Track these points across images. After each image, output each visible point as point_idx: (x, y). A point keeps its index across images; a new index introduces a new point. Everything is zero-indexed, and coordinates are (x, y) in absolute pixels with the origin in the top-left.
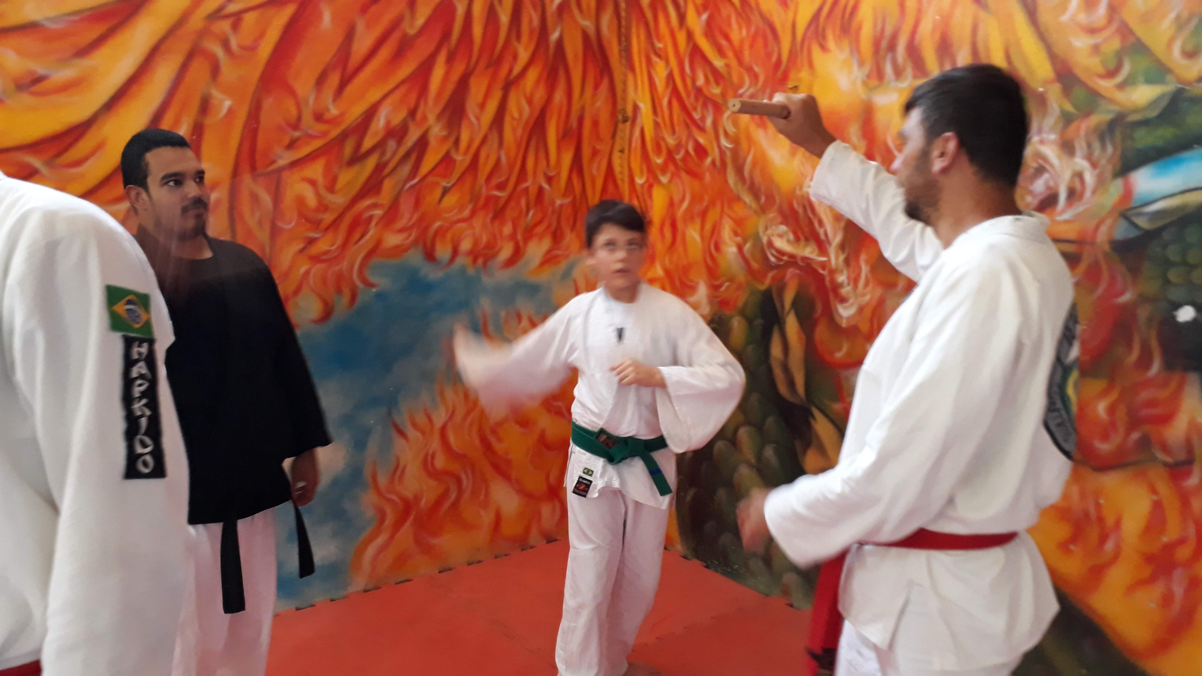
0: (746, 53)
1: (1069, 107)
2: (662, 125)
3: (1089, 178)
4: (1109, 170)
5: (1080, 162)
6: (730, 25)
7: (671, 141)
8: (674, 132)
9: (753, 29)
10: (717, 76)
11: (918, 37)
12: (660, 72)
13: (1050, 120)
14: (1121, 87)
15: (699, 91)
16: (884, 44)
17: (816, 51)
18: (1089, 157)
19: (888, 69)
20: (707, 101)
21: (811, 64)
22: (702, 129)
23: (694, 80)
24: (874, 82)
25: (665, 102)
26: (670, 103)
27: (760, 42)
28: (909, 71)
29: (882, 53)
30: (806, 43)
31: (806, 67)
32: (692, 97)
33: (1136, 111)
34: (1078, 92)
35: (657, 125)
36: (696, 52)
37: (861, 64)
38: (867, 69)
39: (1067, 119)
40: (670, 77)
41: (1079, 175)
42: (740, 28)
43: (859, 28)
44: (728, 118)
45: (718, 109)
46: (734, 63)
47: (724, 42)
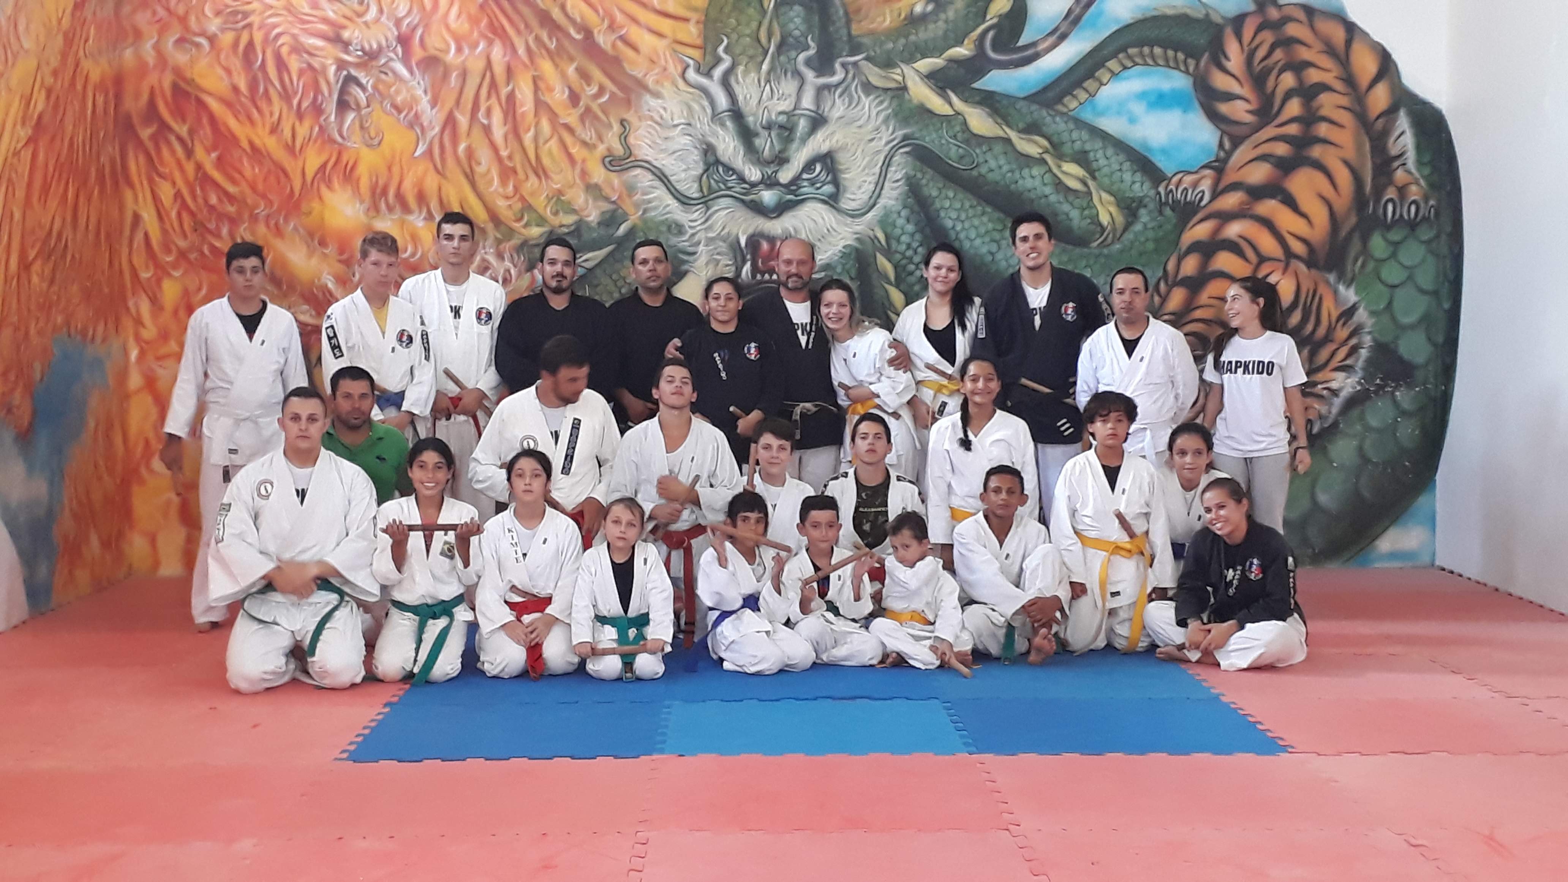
0: (260, 187)
1: (499, 236)
2: (171, 231)
3: (513, 272)
4: (523, 268)
5: (508, 264)
6: (243, 164)
7: (182, 244)
8: (185, 236)
9: (265, 170)
10: (231, 198)
11: (402, 189)
12: (166, 192)
13: (490, 241)
14: (526, 226)
15: (212, 208)
16: (378, 191)
17: (324, 190)
18: (512, 262)
19: (383, 206)
20: (222, 216)
21: (320, 198)
22: (218, 236)
23: (206, 201)
24: (372, 213)
25: (174, 214)
26: (179, 214)
27: (272, 179)
28: (398, 209)
29: (377, 196)
30: (316, 184)
31: (317, 199)
32: (205, 211)
33: (533, 239)
34: (503, 228)
35: (164, 232)
36: (205, 179)
37: (362, 202)
38: (366, 205)
39: (499, 242)
40: (178, 195)
41: (508, 271)
42: (253, 168)
43: (358, 179)
44: (245, 229)
45: (234, 222)
46: (248, 191)
47: (237, 176)
